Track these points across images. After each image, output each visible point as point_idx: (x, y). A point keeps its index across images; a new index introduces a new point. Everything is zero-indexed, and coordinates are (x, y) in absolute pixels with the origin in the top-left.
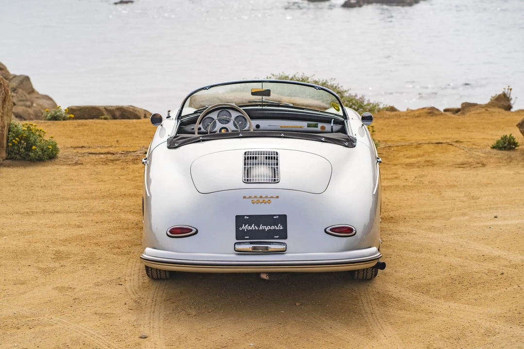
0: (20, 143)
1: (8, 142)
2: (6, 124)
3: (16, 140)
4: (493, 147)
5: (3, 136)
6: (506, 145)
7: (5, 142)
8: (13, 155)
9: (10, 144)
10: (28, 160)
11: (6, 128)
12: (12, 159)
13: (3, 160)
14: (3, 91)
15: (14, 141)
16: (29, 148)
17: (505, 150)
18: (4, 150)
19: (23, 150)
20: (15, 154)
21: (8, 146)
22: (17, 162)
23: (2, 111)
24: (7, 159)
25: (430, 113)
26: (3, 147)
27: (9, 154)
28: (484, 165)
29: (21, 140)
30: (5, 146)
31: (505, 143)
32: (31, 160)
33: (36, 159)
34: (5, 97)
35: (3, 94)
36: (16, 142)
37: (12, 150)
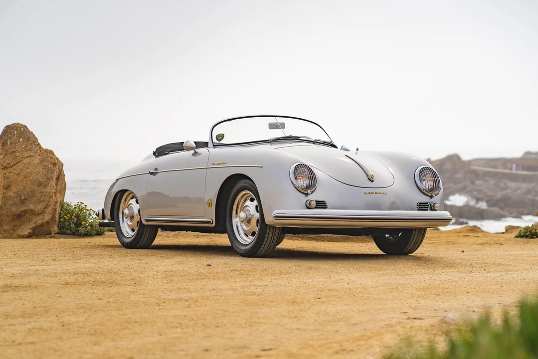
0: (71, 218)
1: (60, 218)
2: (59, 200)
3: (68, 216)
4: (517, 237)
5: (56, 211)
6: (527, 234)
7: (57, 216)
8: (64, 231)
9: (62, 220)
10: (77, 235)
11: (58, 204)
12: (63, 233)
13: (55, 234)
14: (57, 170)
15: (65, 217)
16: (79, 224)
17: (526, 238)
18: (56, 224)
19: (73, 226)
20: (66, 229)
21: (60, 221)
22: (67, 236)
23: (55, 188)
24: (58, 233)
25: (471, 230)
26: (55, 221)
27: (60, 229)
28: (501, 244)
29: (71, 216)
30: (57, 221)
31: (527, 232)
32: (80, 235)
33: (85, 233)
34: (59, 175)
35: (57, 172)
36: (67, 218)
37: (63, 225)
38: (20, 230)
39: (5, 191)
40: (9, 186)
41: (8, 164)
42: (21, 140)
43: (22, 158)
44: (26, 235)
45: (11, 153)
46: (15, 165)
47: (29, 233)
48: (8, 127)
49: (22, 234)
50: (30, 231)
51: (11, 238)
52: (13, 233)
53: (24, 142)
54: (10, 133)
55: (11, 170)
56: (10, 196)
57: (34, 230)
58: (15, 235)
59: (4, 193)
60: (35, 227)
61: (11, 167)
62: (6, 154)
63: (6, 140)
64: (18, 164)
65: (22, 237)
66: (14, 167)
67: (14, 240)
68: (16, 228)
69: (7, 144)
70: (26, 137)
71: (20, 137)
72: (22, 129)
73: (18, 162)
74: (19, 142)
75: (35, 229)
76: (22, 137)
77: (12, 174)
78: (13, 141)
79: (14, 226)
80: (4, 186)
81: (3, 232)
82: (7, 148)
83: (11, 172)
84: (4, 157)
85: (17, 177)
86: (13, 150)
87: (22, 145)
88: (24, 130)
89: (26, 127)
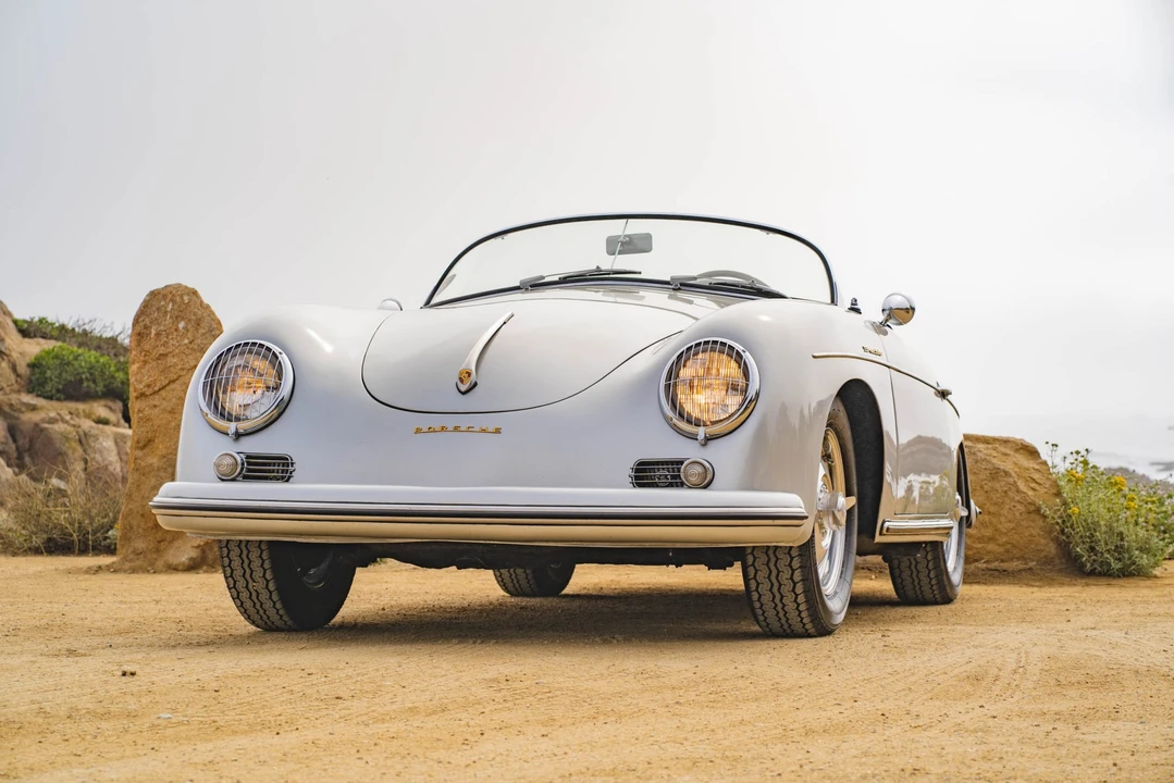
38: (171, 552)
39: (139, 453)
40: (149, 441)
41: (149, 386)
42: (181, 325)
43: (182, 369)
44: (183, 564)
45: (158, 359)
46: (164, 388)
47: (191, 559)
48: (153, 294)
49: (174, 560)
50: (194, 554)
51: (148, 571)
52: (156, 559)
53: (188, 331)
54: (158, 309)
55: (156, 400)
56: (151, 465)
57: (203, 552)
58: (160, 564)
59: (136, 459)
60: (207, 543)
61: (155, 393)
62: (145, 362)
63: (146, 327)
64: (172, 386)
65: (173, 569)
66: (163, 393)
67: (155, 575)
68: (162, 546)
69: (147, 335)
70: (193, 317)
71: (177, 318)
72: (186, 298)
73: (174, 381)
74: (176, 330)
75: (206, 549)
76: (183, 319)
77: (156, 411)
78: (162, 328)
79: (159, 542)
80: (138, 442)
81: (132, 556)
82: (147, 347)
83: (155, 406)
84: (139, 368)
85: (169, 417)
86: (162, 350)
87: (183, 336)
88: (190, 300)
89: (195, 293)
